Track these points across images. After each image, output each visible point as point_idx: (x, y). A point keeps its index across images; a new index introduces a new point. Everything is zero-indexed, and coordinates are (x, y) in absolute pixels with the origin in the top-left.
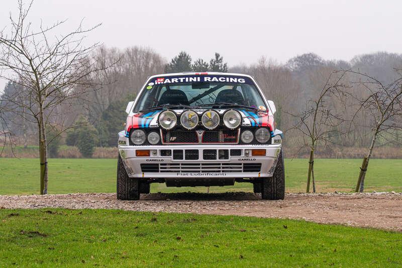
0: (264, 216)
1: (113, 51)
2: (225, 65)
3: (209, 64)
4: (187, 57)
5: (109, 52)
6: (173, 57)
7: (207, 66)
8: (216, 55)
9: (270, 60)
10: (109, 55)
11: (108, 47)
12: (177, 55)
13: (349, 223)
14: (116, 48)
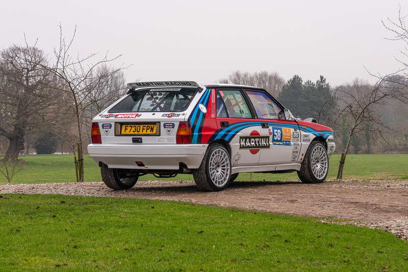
1: (246, 75)
2: (328, 85)
3: (316, 83)
4: (300, 79)
5: (242, 76)
6: (289, 79)
7: (314, 85)
8: (321, 77)
9: (361, 80)
10: (243, 78)
11: (242, 72)
14: (247, 73)
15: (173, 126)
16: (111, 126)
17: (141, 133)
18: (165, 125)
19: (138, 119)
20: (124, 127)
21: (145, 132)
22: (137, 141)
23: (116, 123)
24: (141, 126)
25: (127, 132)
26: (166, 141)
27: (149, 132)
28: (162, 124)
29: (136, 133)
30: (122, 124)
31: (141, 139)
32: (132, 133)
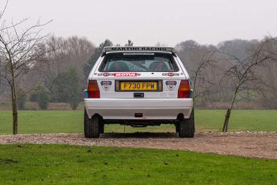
0: (163, 148)
1: (60, 39)
5: (57, 39)
6: (101, 43)
10: (57, 42)
12: (103, 41)
13: (220, 153)
15: (175, 83)
16: (110, 83)
17: (141, 89)
18: (167, 83)
19: (138, 77)
20: (122, 84)
21: (145, 88)
22: (138, 95)
23: (116, 81)
24: (141, 84)
25: (127, 88)
26: (168, 96)
27: (149, 88)
28: (164, 82)
29: (136, 89)
30: (121, 81)
31: (143, 94)
32: (131, 89)
